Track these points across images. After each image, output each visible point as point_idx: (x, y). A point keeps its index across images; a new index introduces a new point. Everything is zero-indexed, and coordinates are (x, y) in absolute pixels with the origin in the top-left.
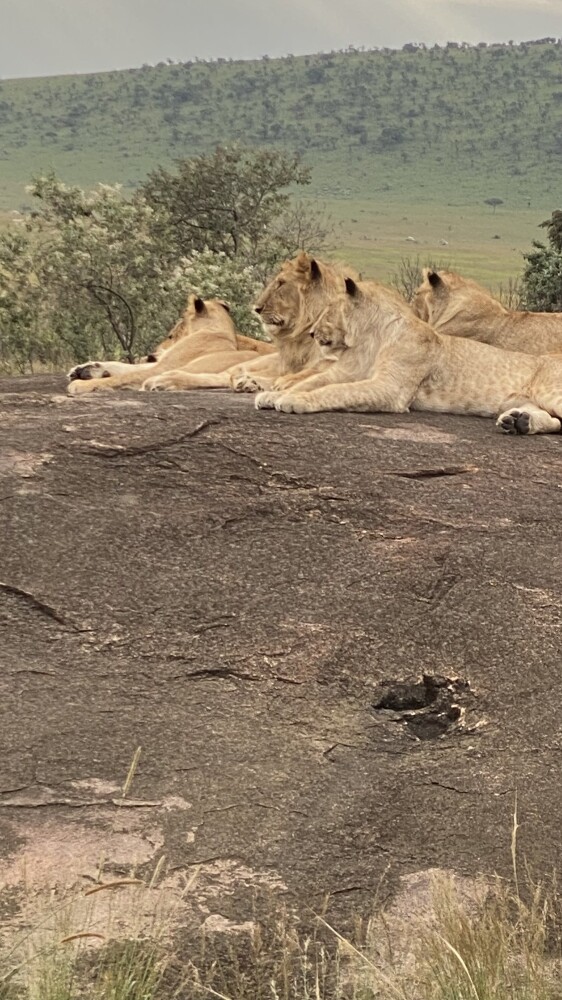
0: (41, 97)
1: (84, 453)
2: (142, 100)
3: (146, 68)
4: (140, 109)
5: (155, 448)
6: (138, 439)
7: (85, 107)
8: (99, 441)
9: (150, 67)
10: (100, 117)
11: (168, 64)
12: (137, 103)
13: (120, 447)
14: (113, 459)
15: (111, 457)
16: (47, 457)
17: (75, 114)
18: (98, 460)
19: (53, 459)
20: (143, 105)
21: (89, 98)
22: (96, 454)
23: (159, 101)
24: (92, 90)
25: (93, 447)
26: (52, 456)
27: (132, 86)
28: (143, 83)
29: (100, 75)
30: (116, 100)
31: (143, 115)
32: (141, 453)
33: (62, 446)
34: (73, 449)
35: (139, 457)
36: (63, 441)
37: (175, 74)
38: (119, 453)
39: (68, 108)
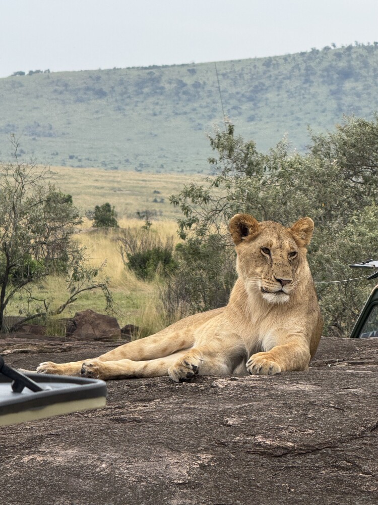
0: (228, 77)
1: (249, 452)
2: (312, 78)
3: (314, 52)
4: (310, 86)
5: (331, 446)
6: (311, 435)
7: (264, 85)
8: (266, 436)
9: (318, 51)
10: (276, 93)
11: (332, 48)
12: (306, 81)
13: (290, 444)
14: (283, 459)
15: (279, 456)
16: (205, 457)
17: (256, 90)
18: (265, 460)
19: (212, 459)
20: (312, 82)
21: (268, 77)
22: (262, 453)
23: (326, 79)
24: (269, 71)
25: (259, 445)
26: (210, 456)
27: (303, 66)
28: (312, 64)
29: (275, 58)
30: (289, 78)
31: (312, 90)
32: (315, 451)
33: (222, 443)
34: (235, 447)
35: (313, 457)
36: (224, 437)
37: (338, 55)
38: (288, 451)
39: (250, 86)
